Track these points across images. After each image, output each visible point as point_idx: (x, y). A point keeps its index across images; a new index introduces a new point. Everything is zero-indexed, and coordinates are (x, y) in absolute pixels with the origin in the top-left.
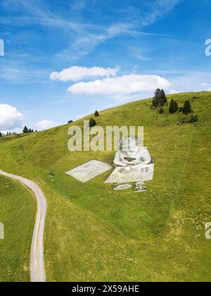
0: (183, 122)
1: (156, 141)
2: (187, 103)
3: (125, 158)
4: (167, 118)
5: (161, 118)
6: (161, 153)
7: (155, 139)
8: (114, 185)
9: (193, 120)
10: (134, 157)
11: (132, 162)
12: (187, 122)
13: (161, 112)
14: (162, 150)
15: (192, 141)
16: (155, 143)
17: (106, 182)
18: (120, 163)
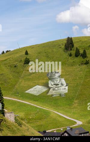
0: (82, 64)
1: (68, 75)
3: (54, 84)
6: (71, 81)
7: (68, 74)
8: (52, 95)
11: (58, 86)
12: (84, 64)
14: (71, 80)
15: (85, 75)
16: (67, 76)
17: (48, 94)
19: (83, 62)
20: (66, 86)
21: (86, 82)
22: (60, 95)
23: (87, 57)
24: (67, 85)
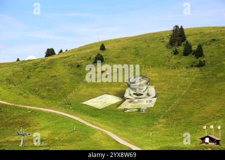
0: (192, 66)
1: (163, 81)
2: (200, 47)
3: (134, 94)
4: (179, 61)
5: (174, 60)
6: (165, 91)
7: (163, 79)
8: (125, 109)
9: (201, 65)
10: (142, 93)
11: (140, 97)
12: (195, 66)
13: (176, 53)
14: (166, 89)
15: (193, 83)
16: (162, 83)
17: (119, 108)
18: (130, 97)
19: (194, 63)
20: (155, 97)
21: (191, 93)
22: (139, 110)
23: (204, 56)
24: (156, 95)
